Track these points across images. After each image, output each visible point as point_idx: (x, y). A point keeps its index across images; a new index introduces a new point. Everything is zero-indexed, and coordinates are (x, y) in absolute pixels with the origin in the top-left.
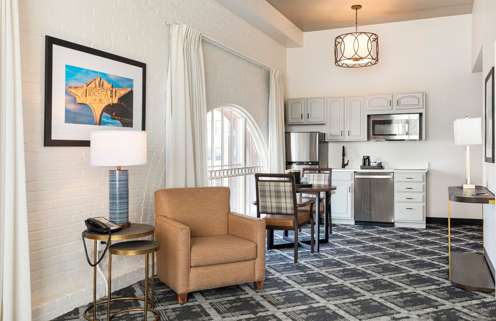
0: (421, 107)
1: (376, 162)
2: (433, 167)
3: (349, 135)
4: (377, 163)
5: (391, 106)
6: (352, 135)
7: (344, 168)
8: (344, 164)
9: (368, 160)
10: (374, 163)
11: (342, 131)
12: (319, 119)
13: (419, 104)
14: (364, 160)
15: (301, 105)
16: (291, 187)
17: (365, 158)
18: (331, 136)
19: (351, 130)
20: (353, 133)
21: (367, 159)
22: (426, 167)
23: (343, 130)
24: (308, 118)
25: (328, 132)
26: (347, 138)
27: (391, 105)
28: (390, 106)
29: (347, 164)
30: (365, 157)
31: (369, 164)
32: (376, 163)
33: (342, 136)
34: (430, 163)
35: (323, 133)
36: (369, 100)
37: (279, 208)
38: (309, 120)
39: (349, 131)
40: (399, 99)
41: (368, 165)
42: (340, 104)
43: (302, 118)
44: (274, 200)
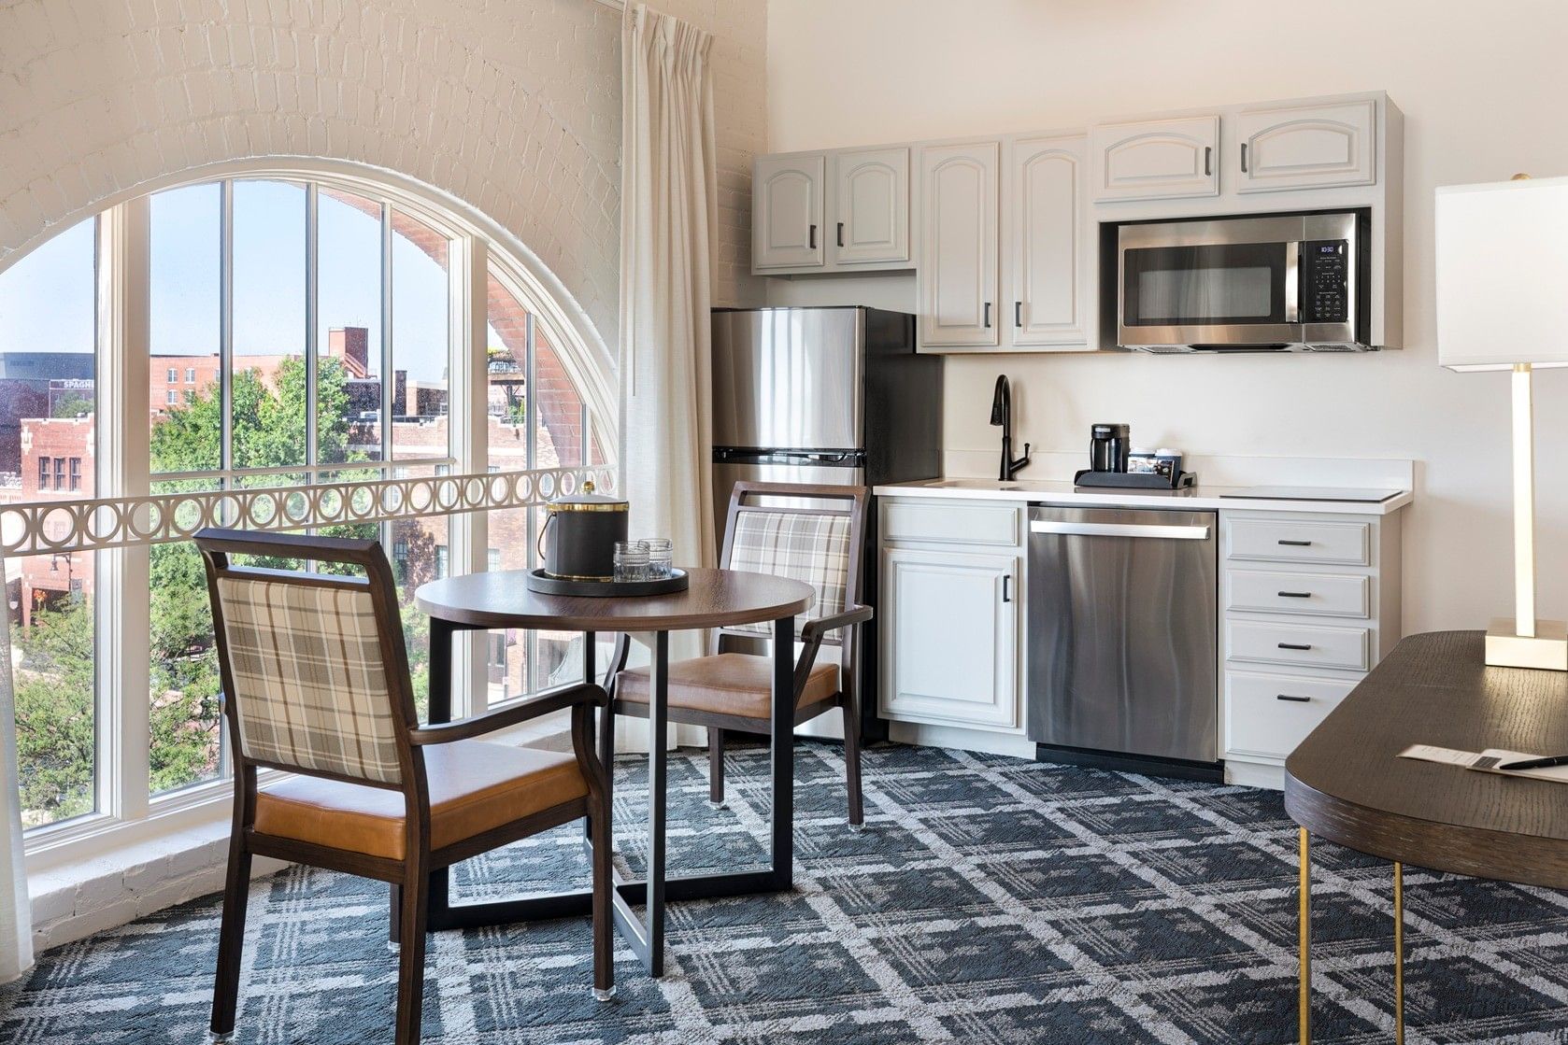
0: (1365, 174)
1: (1152, 456)
2: (1440, 482)
3: (1019, 325)
4: (1160, 458)
5: (1212, 176)
6: (1035, 325)
7: (1011, 479)
8: (1011, 463)
9: (1113, 441)
10: (1144, 460)
11: (988, 305)
12: (887, 245)
13: (1350, 161)
14: (1098, 443)
15: (808, 184)
16: (371, 622)
17: (1098, 437)
18: (940, 327)
19: (1029, 301)
20: (1038, 313)
21: (1109, 440)
22: (1399, 483)
23: (993, 300)
24: (840, 244)
25: (927, 311)
26: (1013, 339)
27: (1212, 167)
28: (1208, 172)
29: (1025, 462)
30: (1098, 430)
31: (1121, 466)
32: (1154, 462)
33: (988, 325)
34: (1423, 463)
35: (906, 314)
36: (1107, 151)
37: (324, 741)
38: (844, 253)
39: (1018, 304)
40: (1251, 139)
41: (1117, 470)
42: (982, 173)
43: (813, 246)
44: (296, 690)
